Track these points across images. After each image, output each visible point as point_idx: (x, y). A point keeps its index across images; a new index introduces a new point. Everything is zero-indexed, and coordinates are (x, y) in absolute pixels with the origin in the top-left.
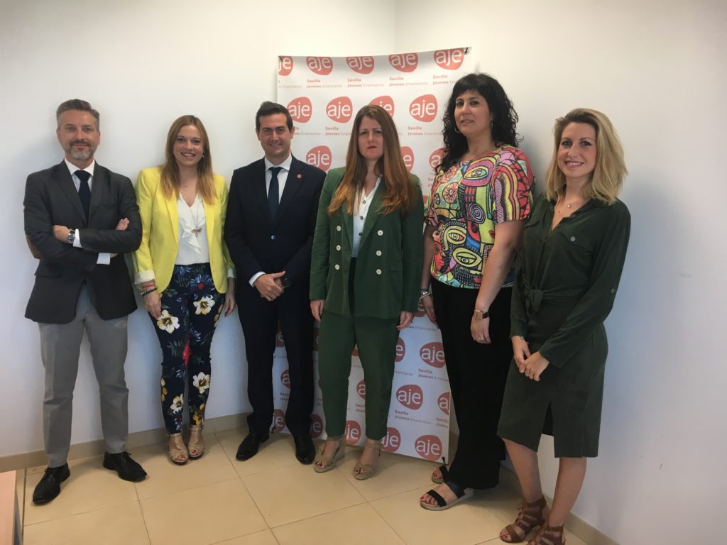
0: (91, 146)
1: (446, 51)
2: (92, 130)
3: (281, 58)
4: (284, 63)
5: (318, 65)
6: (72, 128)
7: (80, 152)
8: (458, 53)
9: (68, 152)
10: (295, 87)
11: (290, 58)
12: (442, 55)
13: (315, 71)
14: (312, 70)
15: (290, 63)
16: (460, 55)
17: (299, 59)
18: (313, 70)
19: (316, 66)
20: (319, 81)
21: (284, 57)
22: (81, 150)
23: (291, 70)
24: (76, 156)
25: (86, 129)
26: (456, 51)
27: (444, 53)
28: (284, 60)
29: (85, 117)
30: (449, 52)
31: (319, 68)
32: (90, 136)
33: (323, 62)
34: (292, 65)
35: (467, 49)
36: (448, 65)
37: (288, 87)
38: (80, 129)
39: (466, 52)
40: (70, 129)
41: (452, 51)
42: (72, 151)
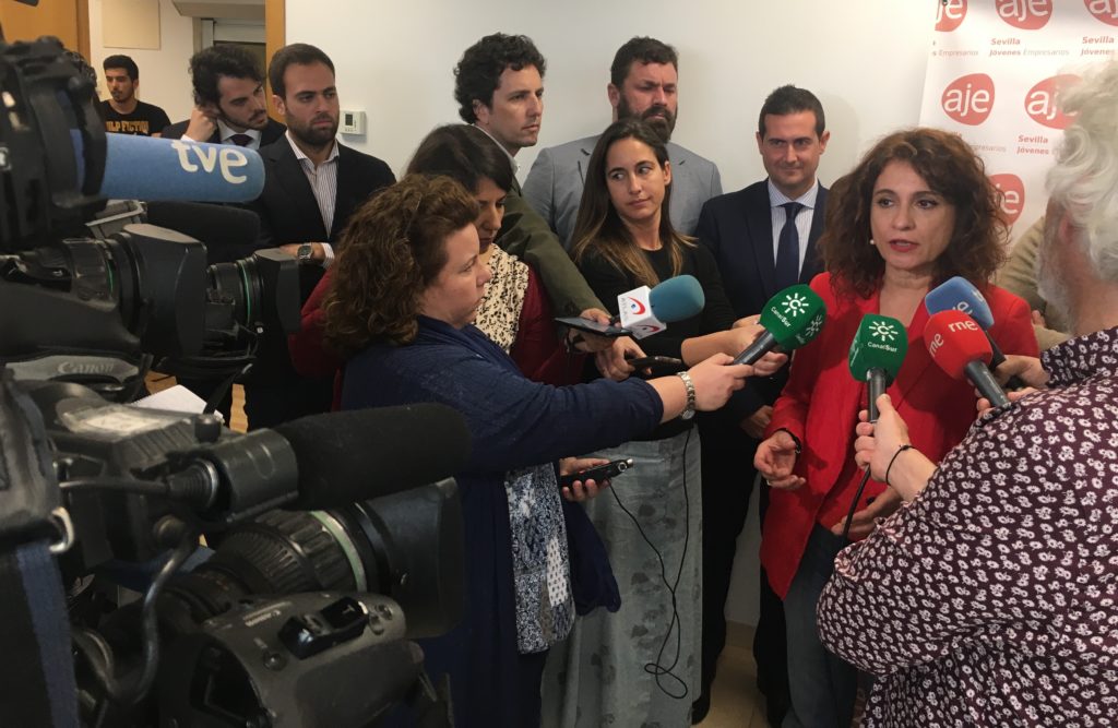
5: (1020, 9)
10: (965, 53)
13: (1012, 21)
14: (1005, 19)
15: (960, 5)
18: (1007, 20)
19: (1015, 12)
20: (1019, 42)
23: (959, 22)
31: (1020, 15)
33: (1031, 4)
34: (964, 11)
37: (950, 54)
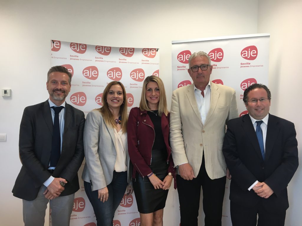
0: (65, 93)
1: (148, 49)
2: (67, 84)
3: (53, 41)
4: (55, 44)
5: (77, 48)
6: (55, 82)
7: (58, 96)
8: (153, 51)
9: (51, 95)
11: (59, 42)
12: (146, 50)
13: (75, 51)
15: (59, 44)
16: (154, 52)
17: (66, 43)
21: (55, 41)
22: (59, 95)
24: (56, 98)
25: (63, 83)
26: (152, 50)
27: (147, 50)
28: (55, 43)
29: (64, 76)
30: (149, 50)
32: (65, 87)
33: (81, 47)
34: (60, 46)
35: (158, 49)
36: (148, 55)
38: (60, 83)
39: (157, 51)
40: (54, 82)
41: (151, 49)
42: (54, 95)
